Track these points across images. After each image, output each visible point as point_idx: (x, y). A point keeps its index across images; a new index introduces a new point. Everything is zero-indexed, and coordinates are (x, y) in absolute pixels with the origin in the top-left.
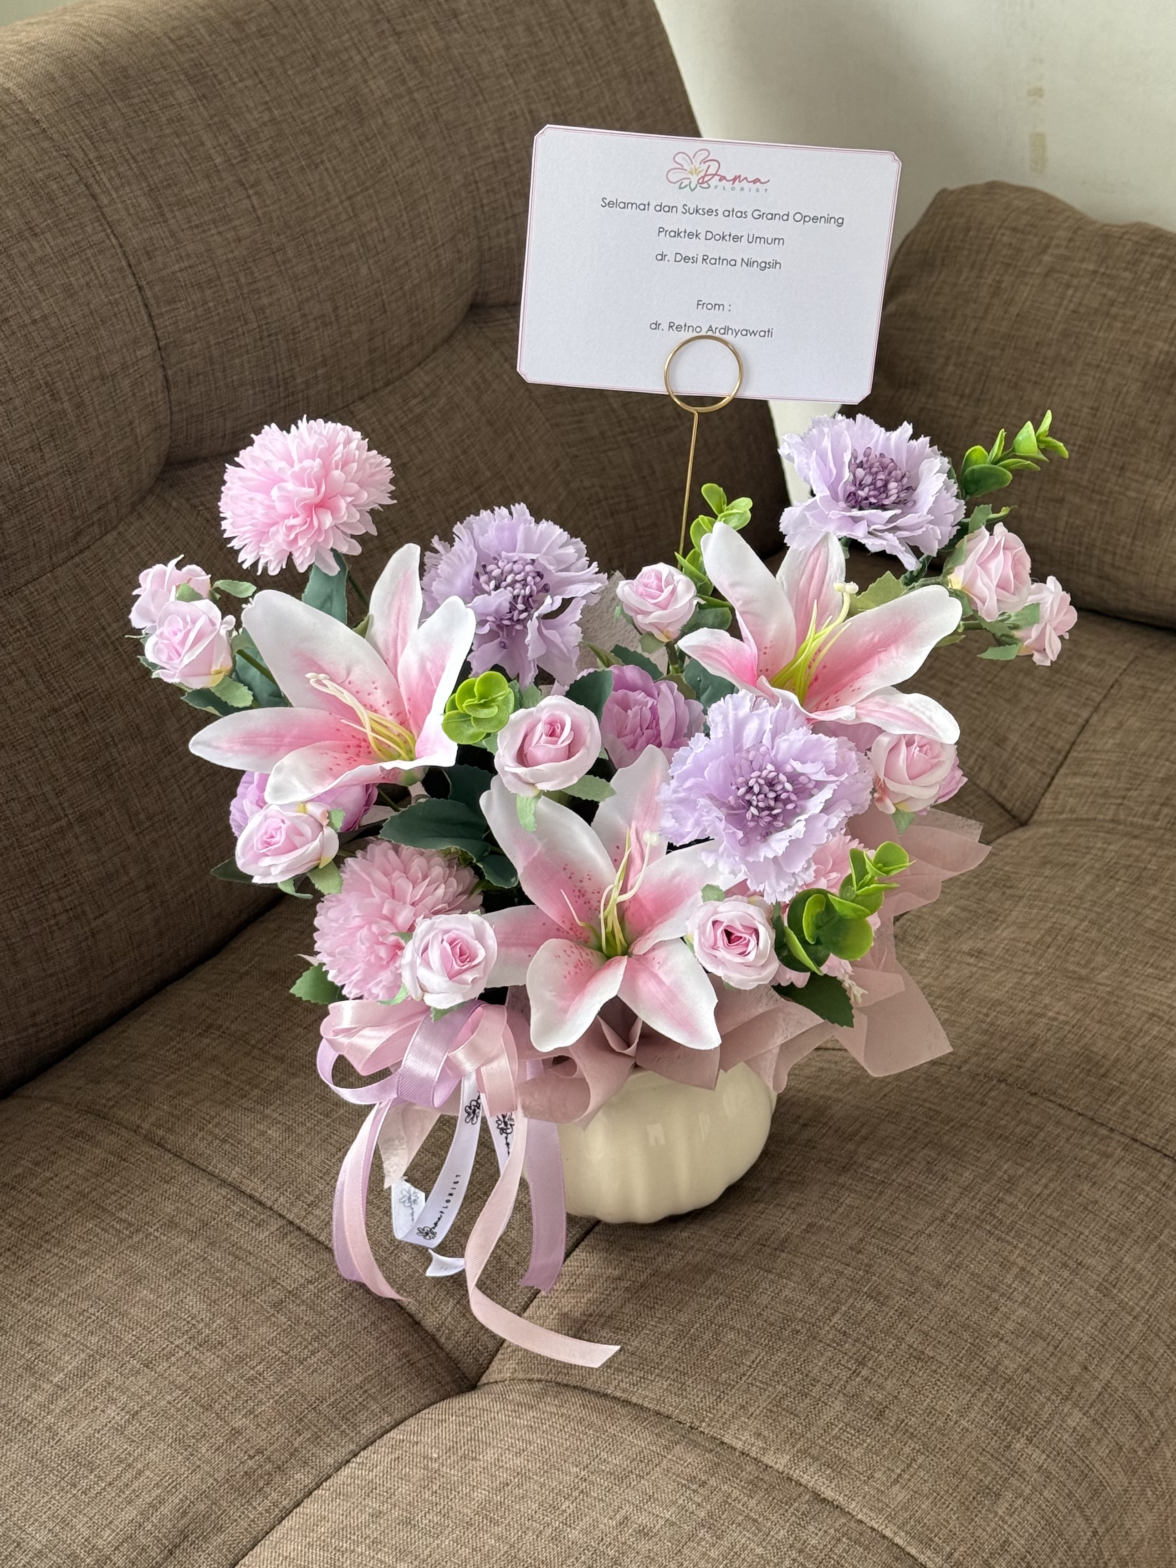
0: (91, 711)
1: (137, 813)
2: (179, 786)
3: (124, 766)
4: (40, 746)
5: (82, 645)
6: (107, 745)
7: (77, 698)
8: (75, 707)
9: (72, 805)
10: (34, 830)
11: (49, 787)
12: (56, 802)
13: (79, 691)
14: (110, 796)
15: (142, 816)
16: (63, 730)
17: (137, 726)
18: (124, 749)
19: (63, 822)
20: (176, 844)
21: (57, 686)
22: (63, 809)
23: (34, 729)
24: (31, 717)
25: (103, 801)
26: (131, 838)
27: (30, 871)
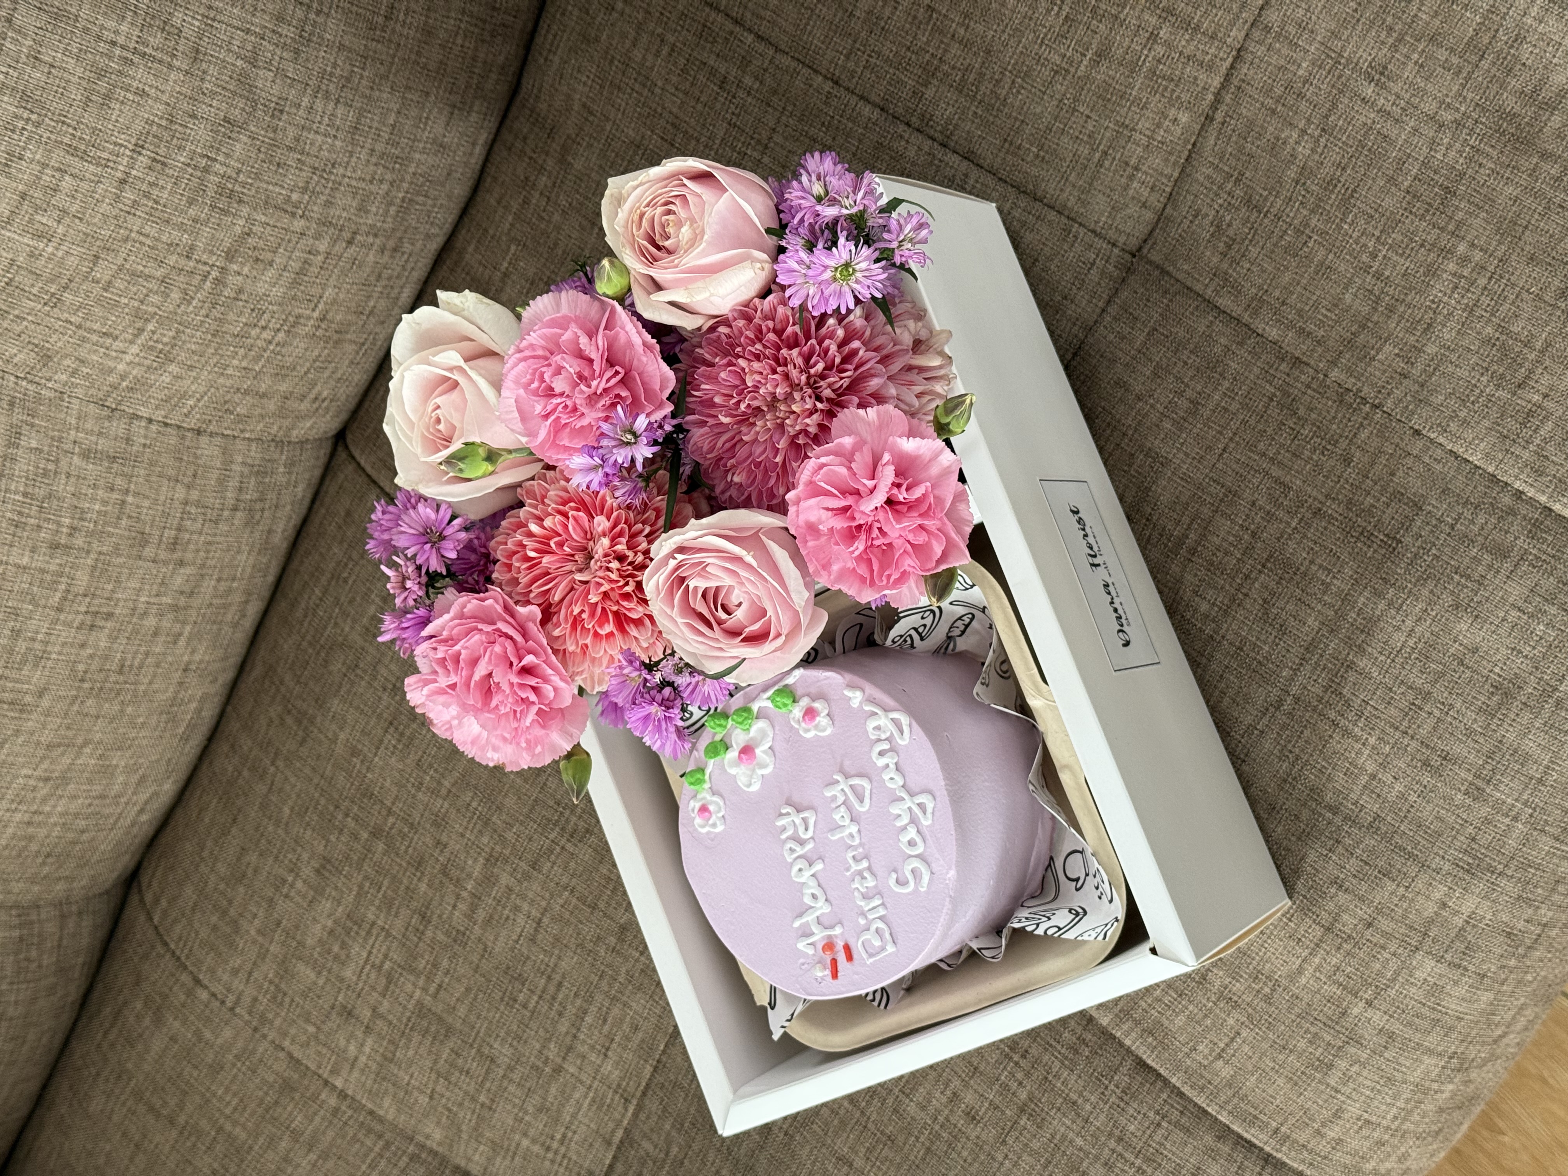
0: (162, 151)
1: (288, 199)
2: (316, 132)
3: (239, 172)
4: (135, 228)
5: (103, 86)
6: (206, 170)
7: (138, 148)
8: (142, 161)
9: (212, 252)
10: (189, 303)
11: (174, 257)
12: (192, 264)
13: (133, 141)
14: (245, 210)
15: (295, 197)
16: (147, 195)
17: (226, 120)
18: (227, 155)
19: (214, 273)
20: (354, 183)
21: (105, 155)
22: (205, 263)
23: (116, 217)
24: (104, 208)
25: (241, 222)
26: (298, 224)
27: (213, 335)
